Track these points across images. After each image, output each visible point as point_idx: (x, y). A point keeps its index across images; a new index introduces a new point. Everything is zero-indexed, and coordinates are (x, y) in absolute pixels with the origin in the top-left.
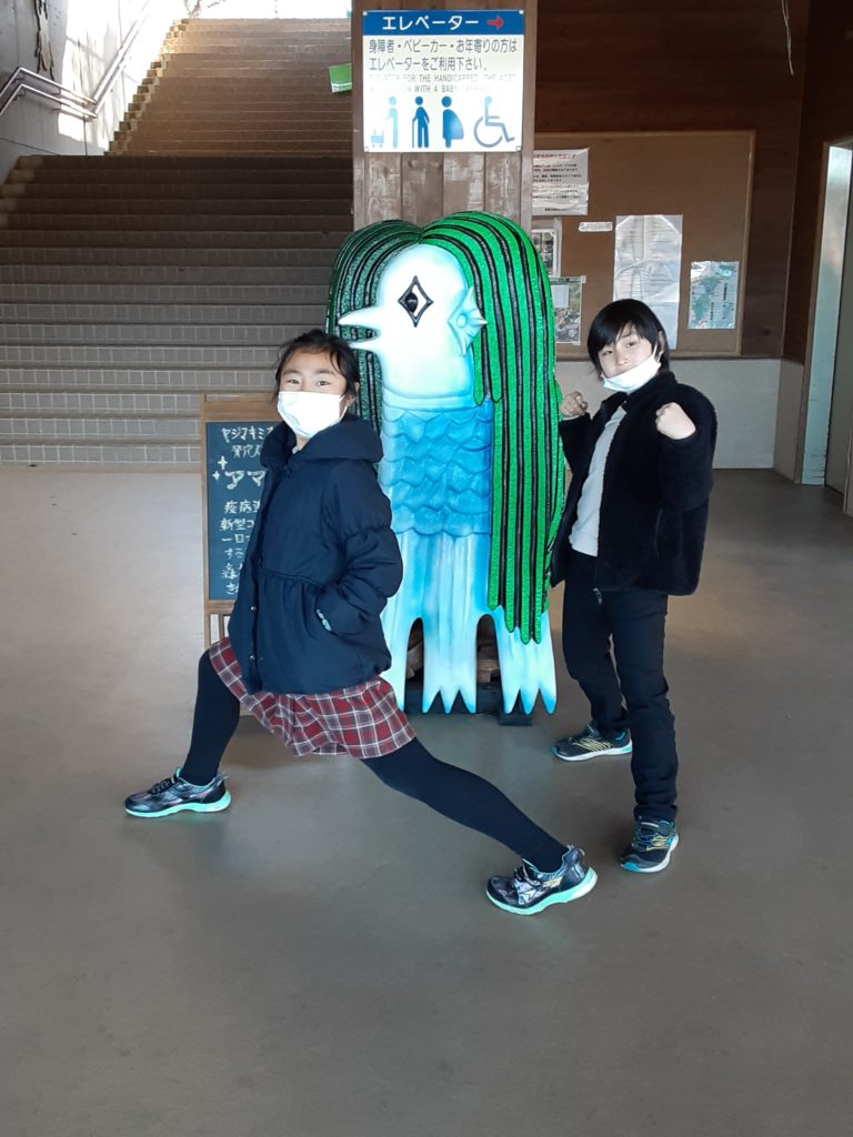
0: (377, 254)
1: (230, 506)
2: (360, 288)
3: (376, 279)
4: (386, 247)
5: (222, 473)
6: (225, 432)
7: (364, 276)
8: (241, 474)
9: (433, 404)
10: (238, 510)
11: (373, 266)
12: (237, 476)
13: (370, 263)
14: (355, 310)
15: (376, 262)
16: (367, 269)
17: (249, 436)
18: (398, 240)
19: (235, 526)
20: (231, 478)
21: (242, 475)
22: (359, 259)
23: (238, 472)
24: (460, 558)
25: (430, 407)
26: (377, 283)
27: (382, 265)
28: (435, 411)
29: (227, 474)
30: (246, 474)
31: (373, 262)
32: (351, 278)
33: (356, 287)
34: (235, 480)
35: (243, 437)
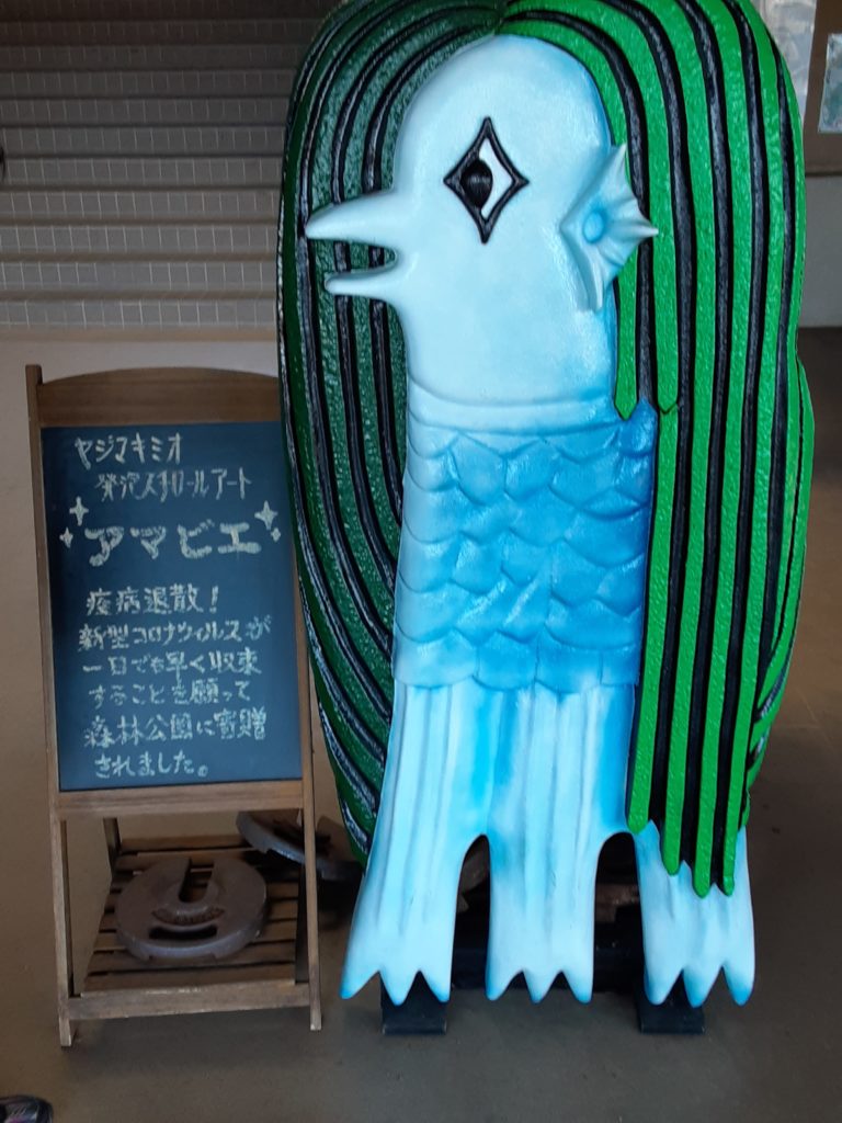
0: (394, 62)
1: (96, 600)
2: (355, 145)
3: (391, 123)
4: (414, 44)
5: (78, 533)
6: (82, 446)
7: (363, 117)
8: (117, 534)
9: (520, 417)
10: (113, 608)
11: (385, 92)
12: (109, 539)
13: (378, 85)
14: (343, 199)
15: (393, 82)
16: (371, 100)
17: (131, 454)
18: (445, 26)
19: (107, 640)
20: (97, 541)
21: (120, 537)
22: (351, 75)
23: (111, 530)
24: (570, 734)
25: (514, 424)
26: (395, 133)
27: (407, 89)
28: (526, 433)
29: (90, 535)
30: (127, 535)
31: (386, 80)
32: (331, 120)
33: (346, 144)
34: (106, 547)
35: (119, 458)
